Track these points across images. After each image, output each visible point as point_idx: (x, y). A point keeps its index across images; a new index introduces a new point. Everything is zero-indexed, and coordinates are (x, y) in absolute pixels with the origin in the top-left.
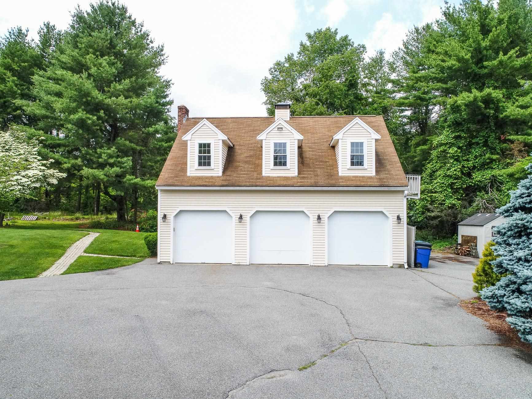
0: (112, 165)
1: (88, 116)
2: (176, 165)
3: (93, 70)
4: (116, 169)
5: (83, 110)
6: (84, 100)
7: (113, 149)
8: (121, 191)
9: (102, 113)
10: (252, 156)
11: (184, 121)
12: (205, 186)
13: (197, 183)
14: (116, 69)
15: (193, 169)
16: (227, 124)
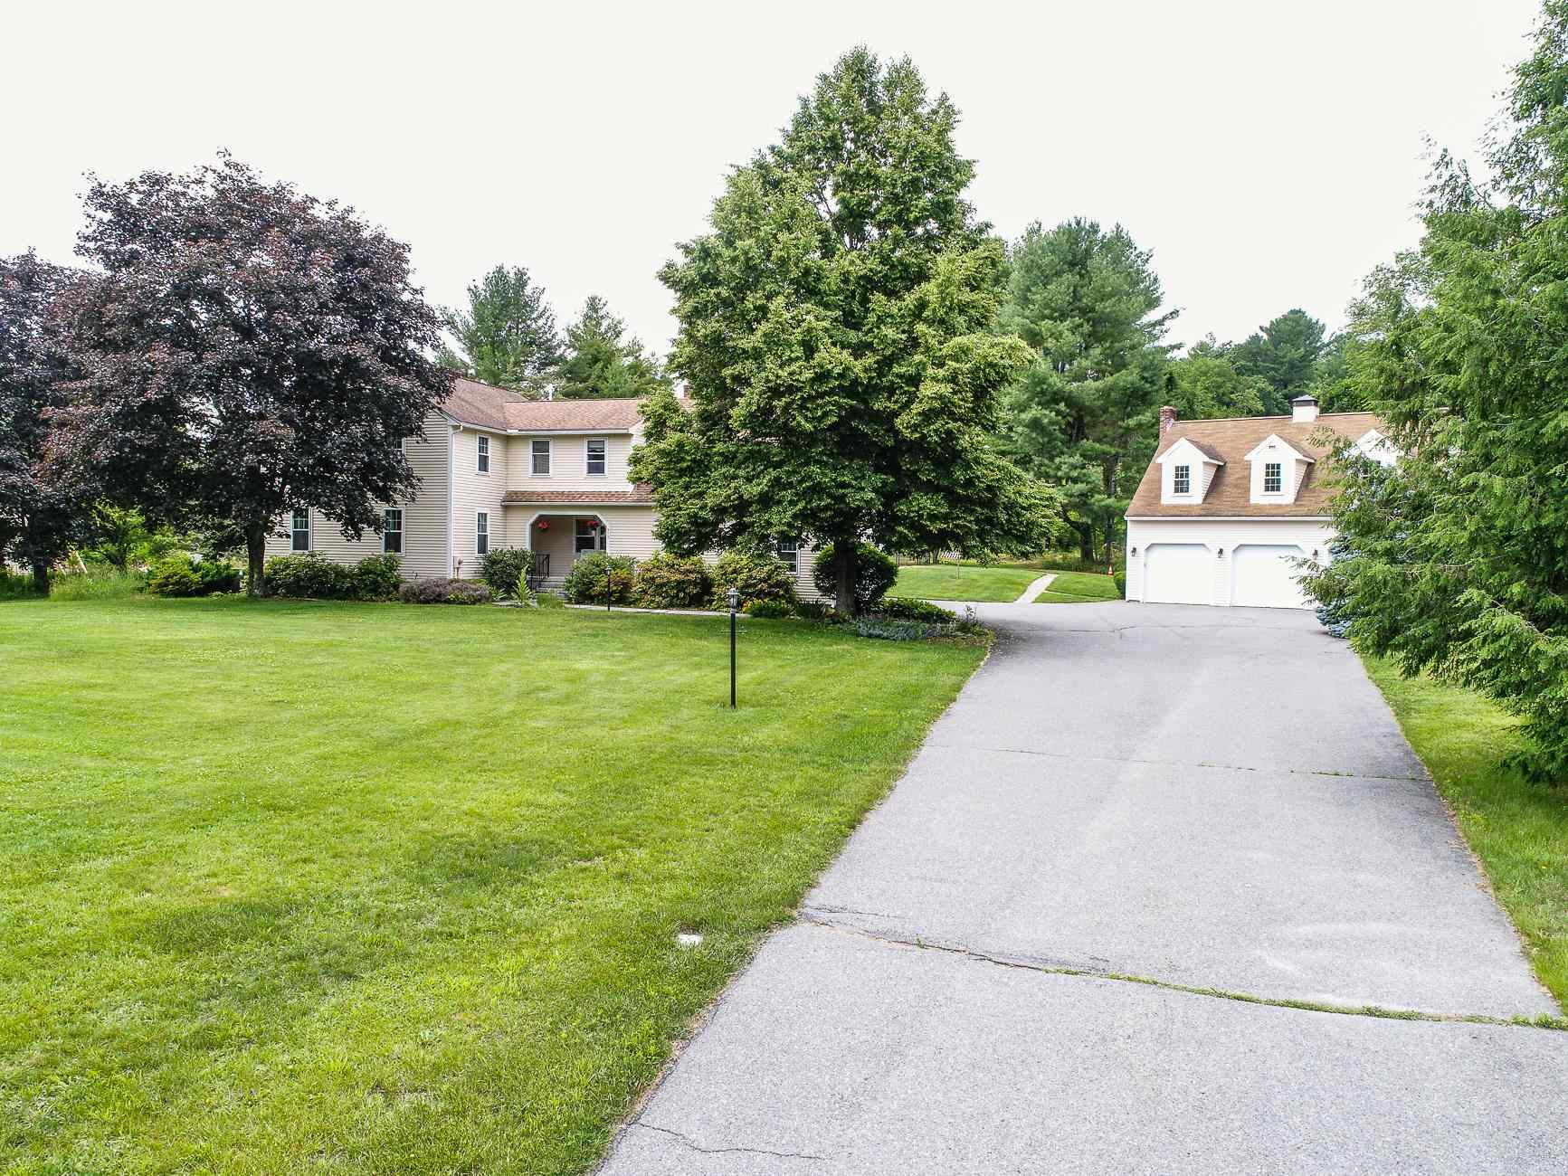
0: (1075, 481)
1: (1044, 412)
2: (1151, 490)
3: (1050, 343)
4: (1081, 487)
5: (1038, 404)
6: (1038, 389)
7: (1078, 457)
8: (1088, 516)
9: (1062, 406)
10: (1244, 477)
11: (1168, 427)
12: (1180, 517)
13: (1172, 512)
14: (1082, 335)
15: (1168, 496)
16: (1224, 430)
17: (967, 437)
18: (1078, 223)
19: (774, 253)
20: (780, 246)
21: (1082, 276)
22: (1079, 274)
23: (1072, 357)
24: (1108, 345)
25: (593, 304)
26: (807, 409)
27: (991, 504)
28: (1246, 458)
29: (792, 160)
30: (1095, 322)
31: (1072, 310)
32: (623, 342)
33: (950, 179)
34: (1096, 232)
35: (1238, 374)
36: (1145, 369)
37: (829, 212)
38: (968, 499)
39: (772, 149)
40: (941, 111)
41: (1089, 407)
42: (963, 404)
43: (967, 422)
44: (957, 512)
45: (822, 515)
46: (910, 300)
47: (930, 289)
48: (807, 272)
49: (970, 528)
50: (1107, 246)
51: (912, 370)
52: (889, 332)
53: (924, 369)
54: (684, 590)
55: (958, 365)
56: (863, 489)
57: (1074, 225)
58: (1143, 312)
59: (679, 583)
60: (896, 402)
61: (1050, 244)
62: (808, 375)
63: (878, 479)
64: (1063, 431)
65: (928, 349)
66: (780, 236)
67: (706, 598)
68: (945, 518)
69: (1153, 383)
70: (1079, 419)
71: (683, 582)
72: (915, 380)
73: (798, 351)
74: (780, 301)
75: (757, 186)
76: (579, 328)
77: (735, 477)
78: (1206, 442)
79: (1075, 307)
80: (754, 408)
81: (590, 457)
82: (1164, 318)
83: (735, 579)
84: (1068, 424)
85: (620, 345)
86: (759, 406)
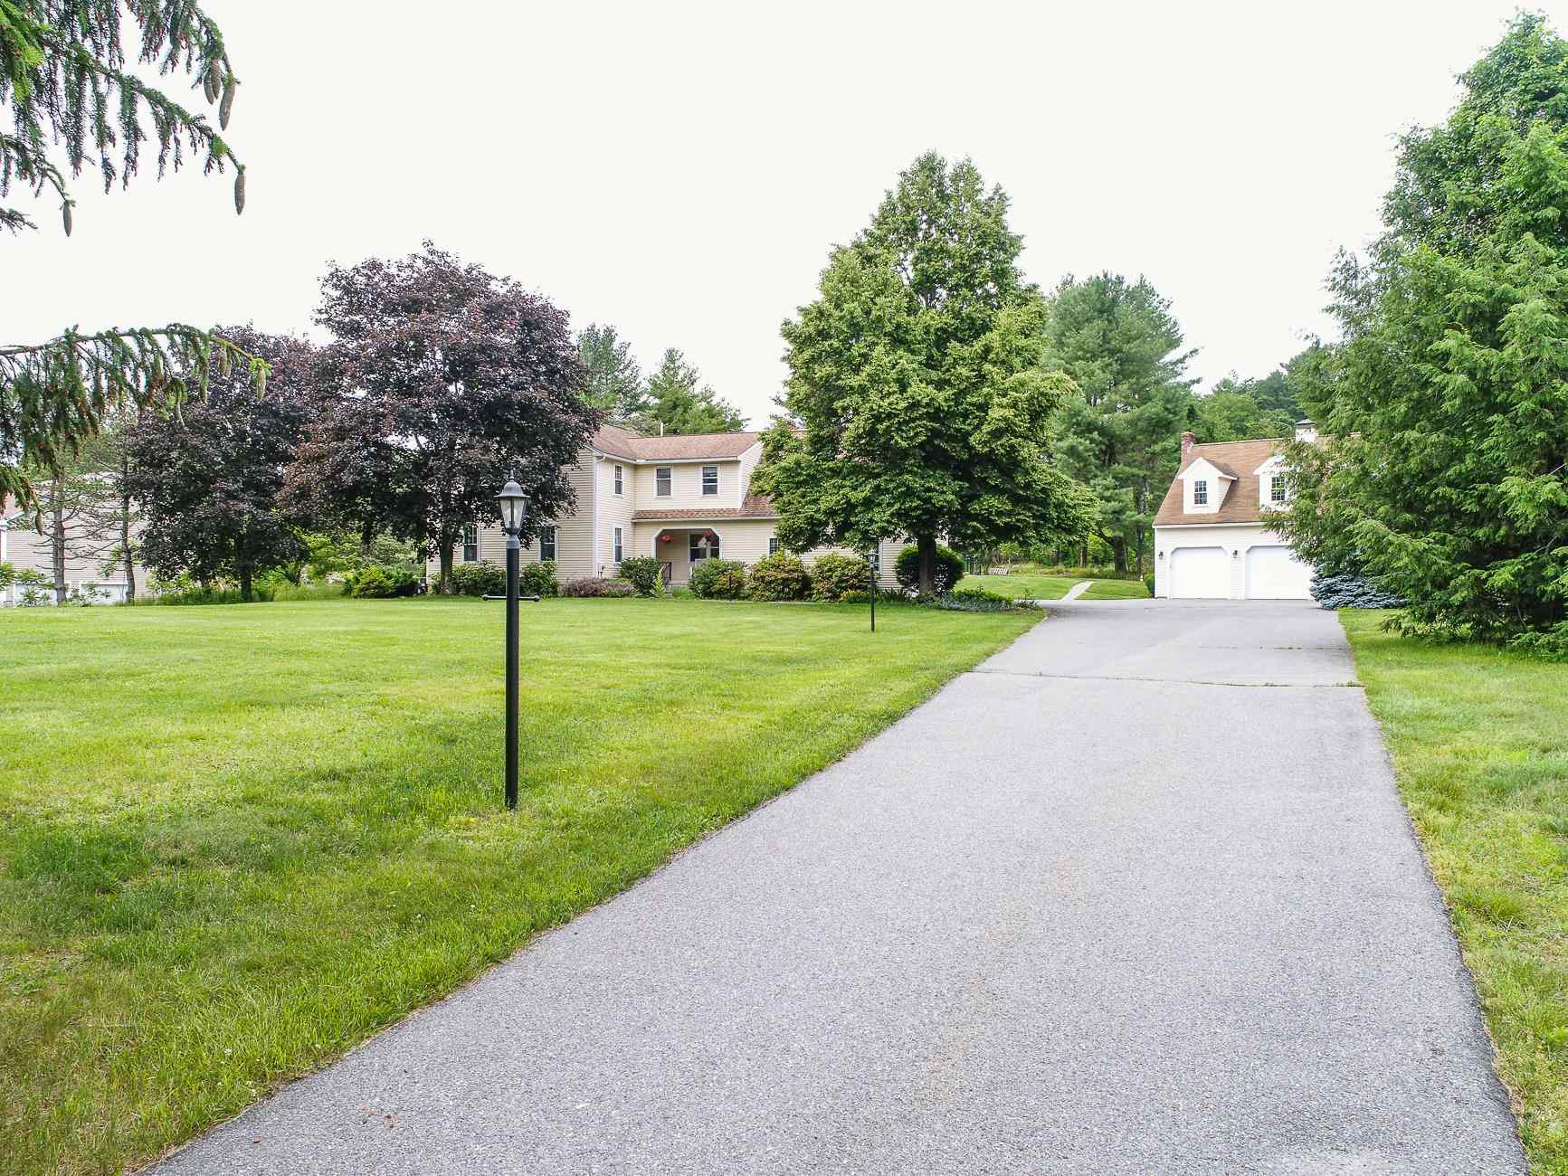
0: (1108, 500)
1: (1080, 440)
2: (1174, 503)
3: (1084, 380)
4: (1114, 505)
5: (1075, 433)
6: (1074, 420)
7: (1110, 479)
8: (1120, 531)
9: (1095, 435)
10: (1254, 490)
11: (1189, 449)
12: (1199, 524)
13: (1193, 521)
14: (1111, 372)
15: (1190, 507)
16: (1236, 452)
17: (1026, 449)
18: (1106, 276)
19: (873, 312)
20: (877, 307)
21: (1110, 322)
22: (1107, 319)
23: (1102, 392)
24: (1134, 380)
25: (671, 356)
26: (902, 431)
27: (1044, 503)
28: (1255, 473)
29: (881, 240)
30: (1122, 362)
31: (1102, 352)
32: (697, 389)
33: (1006, 252)
34: (1121, 283)
35: (1260, 408)
36: (1168, 401)
37: (908, 278)
38: (1027, 499)
39: (866, 231)
40: (997, 198)
41: (1119, 436)
42: (1022, 424)
43: (1026, 438)
44: (1018, 509)
45: (913, 514)
46: (978, 346)
47: (992, 337)
48: (898, 326)
49: (1029, 523)
50: (1131, 295)
51: (982, 400)
52: (964, 371)
53: (991, 398)
54: (788, 586)
55: (1016, 395)
56: (944, 493)
57: (1102, 277)
58: (1165, 352)
59: (785, 580)
60: (969, 425)
61: (1081, 294)
62: (903, 404)
63: (956, 485)
64: (1097, 457)
65: (993, 383)
66: (877, 300)
67: (807, 593)
68: (1009, 514)
69: (1175, 414)
70: (1111, 447)
71: (788, 579)
72: (984, 407)
73: (895, 387)
74: (880, 349)
75: (857, 262)
76: (658, 378)
77: (842, 487)
78: (1222, 461)
79: (1105, 349)
80: (861, 431)
81: (705, 481)
82: (1185, 357)
83: (831, 576)
84: (1101, 450)
85: (696, 392)
86: (864, 428)
